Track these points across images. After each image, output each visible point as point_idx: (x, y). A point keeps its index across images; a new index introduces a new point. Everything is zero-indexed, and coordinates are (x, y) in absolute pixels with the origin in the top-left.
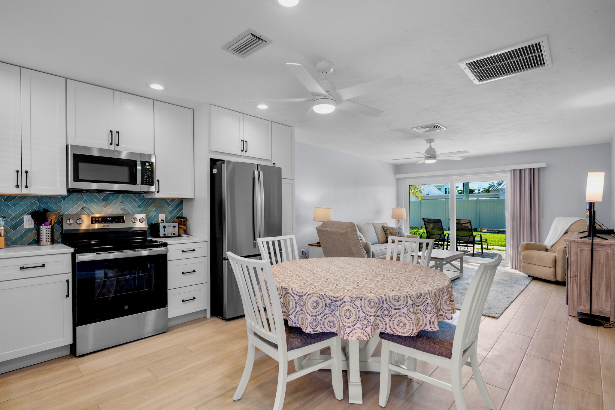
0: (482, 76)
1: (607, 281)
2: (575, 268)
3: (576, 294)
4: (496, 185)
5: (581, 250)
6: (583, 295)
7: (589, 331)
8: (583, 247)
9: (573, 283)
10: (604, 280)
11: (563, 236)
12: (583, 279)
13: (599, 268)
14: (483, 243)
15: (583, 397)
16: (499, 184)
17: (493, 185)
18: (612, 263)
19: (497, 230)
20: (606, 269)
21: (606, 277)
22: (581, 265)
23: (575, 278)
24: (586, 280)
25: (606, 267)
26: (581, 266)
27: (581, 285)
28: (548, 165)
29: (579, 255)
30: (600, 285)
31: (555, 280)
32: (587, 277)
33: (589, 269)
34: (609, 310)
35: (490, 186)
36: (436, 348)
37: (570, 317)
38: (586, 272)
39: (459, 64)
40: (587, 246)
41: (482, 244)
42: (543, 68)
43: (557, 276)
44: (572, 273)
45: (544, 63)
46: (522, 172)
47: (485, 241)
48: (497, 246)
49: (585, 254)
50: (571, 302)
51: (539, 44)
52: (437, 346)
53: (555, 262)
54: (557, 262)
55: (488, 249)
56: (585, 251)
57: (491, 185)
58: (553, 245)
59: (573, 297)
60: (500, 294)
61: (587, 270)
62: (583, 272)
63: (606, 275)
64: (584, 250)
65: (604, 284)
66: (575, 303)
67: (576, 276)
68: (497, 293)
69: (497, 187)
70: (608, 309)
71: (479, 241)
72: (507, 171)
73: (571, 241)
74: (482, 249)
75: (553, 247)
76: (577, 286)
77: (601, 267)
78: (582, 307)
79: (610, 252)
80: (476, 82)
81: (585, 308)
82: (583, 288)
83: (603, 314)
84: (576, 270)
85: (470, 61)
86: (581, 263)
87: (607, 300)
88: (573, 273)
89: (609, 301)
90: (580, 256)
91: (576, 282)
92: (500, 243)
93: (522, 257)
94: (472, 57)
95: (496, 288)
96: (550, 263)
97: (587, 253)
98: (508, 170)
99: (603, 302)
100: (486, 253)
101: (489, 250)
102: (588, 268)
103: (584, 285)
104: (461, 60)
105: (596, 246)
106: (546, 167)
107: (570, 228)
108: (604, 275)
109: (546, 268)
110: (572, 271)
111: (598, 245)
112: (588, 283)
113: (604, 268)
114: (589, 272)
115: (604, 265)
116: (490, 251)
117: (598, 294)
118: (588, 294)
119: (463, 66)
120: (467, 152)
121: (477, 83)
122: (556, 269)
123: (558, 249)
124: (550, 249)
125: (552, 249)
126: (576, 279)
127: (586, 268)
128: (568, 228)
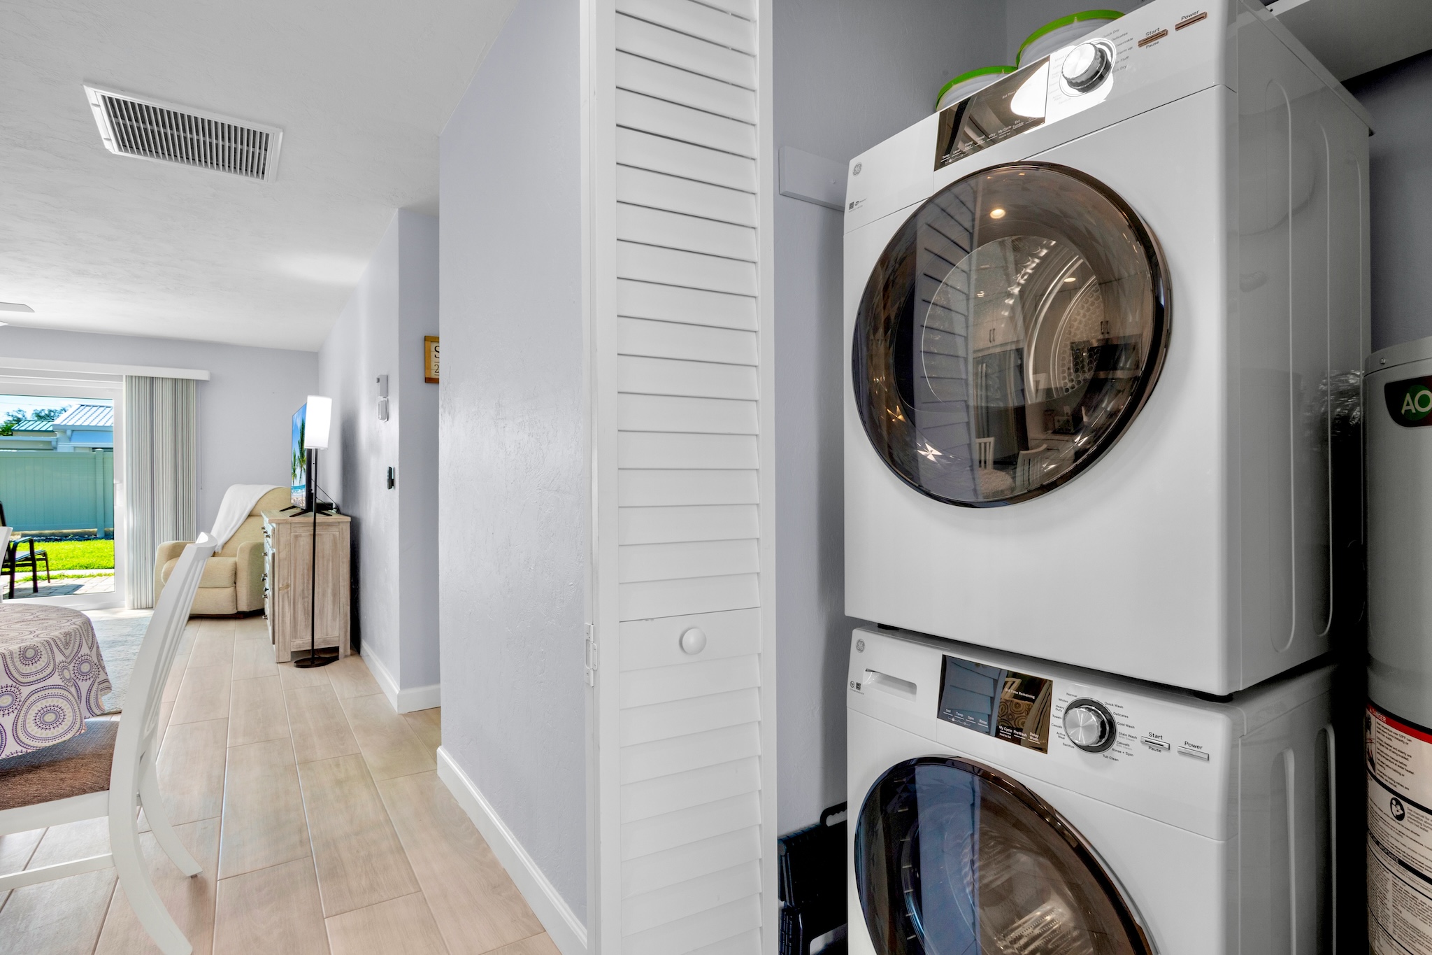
0: (127, 139)
1: (334, 585)
2: (286, 571)
3: (288, 619)
4: (29, 416)
5: (296, 537)
6: (299, 619)
7: (315, 675)
8: (300, 531)
9: (283, 601)
10: (330, 585)
11: (246, 523)
12: (299, 589)
13: (323, 566)
14: (38, 563)
15: (338, 765)
16: (40, 416)
17: (20, 416)
18: (340, 553)
19: (53, 534)
20: (333, 565)
21: (333, 578)
22: (295, 563)
23: (286, 590)
24: (303, 590)
25: (332, 562)
26: (295, 567)
27: (296, 601)
28: (212, 375)
29: (292, 546)
30: (324, 595)
31: (234, 611)
32: (305, 585)
33: (308, 570)
34: (337, 635)
35: (11, 419)
36: (61, 780)
37: (279, 665)
38: (303, 575)
39: (85, 87)
40: (306, 529)
41: (34, 565)
42: (259, 181)
43: (239, 602)
44: (281, 581)
45: (263, 173)
46: (157, 385)
47: (41, 557)
48: (70, 569)
49: (302, 543)
50: (280, 637)
51: (267, 135)
52: (62, 776)
53: (236, 574)
54: (240, 575)
55: (49, 578)
56: (302, 539)
57: (16, 417)
58: (226, 543)
59: (283, 627)
60: (126, 663)
61: (306, 571)
62: (299, 576)
63: (332, 575)
64: (300, 536)
65: (329, 591)
66: (288, 638)
67: (288, 586)
68: (119, 662)
69: (31, 423)
70: (336, 633)
71: (27, 559)
72: (119, 378)
73: (279, 522)
74: (35, 579)
75: (227, 546)
76: (290, 605)
77: (325, 563)
78: (298, 642)
79: (338, 536)
80: (111, 146)
81: (303, 643)
82: (300, 606)
83: (329, 644)
84: (288, 575)
85: (114, 96)
86: (296, 560)
87: (334, 619)
88: (284, 581)
89: (338, 619)
90: (295, 547)
91: (288, 597)
92: (75, 562)
93: (162, 575)
94: (122, 90)
95: (110, 655)
96: (226, 578)
97: (306, 541)
98: (122, 376)
99: (329, 623)
100: (44, 587)
101: (51, 580)
102: (306, 567)
103: (300, 600)
104: (96, 83)
105: (321, 527)
106: (208, 381)
107: (257, 506)
108: (330, 576)
109: (217, 590)
110: (281, 577)
111: (323, 524)
112: (306, 595)
113: (331, 563)
114: (308, 575)
115: (331, 558)
116: (53, 583)
117: (322, 612)
118: (308, 614)
119: (94, 96)
120: (28, 309)
121: (111, 151)
122: (237, 588)
123: (241, 548)
124: (220, 552)
125: (225, 550)
126: (287, 593)
127: (304, 569)
128: (254, 507)
